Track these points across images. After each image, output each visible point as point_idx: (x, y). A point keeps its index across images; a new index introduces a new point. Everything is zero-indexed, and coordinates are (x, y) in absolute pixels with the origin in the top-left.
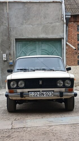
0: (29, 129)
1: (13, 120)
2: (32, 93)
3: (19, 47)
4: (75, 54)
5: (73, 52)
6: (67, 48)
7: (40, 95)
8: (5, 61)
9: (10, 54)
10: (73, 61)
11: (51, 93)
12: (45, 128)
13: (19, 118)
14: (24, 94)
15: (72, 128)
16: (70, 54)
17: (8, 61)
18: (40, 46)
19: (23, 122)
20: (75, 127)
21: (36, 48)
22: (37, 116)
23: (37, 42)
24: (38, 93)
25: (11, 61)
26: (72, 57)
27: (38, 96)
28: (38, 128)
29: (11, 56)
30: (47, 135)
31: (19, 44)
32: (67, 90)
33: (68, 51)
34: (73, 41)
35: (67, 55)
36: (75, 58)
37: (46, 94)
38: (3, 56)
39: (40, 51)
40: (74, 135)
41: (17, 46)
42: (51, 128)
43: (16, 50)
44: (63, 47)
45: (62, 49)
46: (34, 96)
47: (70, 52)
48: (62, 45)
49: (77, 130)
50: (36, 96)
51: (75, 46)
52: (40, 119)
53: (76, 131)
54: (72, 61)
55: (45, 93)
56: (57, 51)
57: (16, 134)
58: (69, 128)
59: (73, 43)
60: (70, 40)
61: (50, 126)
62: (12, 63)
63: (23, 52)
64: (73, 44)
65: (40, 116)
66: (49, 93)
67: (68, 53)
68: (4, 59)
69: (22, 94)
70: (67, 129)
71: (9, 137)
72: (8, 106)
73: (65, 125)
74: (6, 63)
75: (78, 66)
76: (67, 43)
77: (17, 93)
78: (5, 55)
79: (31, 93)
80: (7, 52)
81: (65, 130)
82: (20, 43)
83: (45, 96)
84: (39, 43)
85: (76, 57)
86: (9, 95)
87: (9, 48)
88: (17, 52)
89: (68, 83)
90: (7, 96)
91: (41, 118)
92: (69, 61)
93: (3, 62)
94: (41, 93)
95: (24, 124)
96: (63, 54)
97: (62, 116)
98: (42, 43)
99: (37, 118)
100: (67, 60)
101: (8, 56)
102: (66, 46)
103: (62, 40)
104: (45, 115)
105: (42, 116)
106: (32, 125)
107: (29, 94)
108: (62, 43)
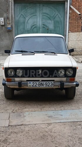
0: (27, 129)
1: (10, 111)
2: (31, 83)
3: (18, 9)
4: (79, 19)
5: (77, 17)
6: (70, 12)
7: (40, 85)
8: (2, 25)
9: (8, 18)
10: (77, 27)
11: (52, 83)
12: (43, 127)
13: (17, 108)
14: (23, 84)
15: (72, 128)
16: (74, 19)
17: (6, 26)
18: (41, 9)
19: (21, 116)
20: (75, 128)
21: (36, 11)
22: (36, 106)
23: (38, 5)
24: (38, 83)
25: (9, 26)
26: (76, 23)
27: (38, 86)
28: (36, 127)
29: (9, 20)
30: (45, 139)
31: (18, 7)
32: (68, 80)
33: (71, 16)
34: (78, 4)
35: (70, 20)
36: (78, 24)
37: (46, 84)
38: (1, 20)
39: (41, 15)
40: (74, 140)
41: (16, 9)
42: (50, 127)
43: (14, 14)
44: (66, 11)
45: (65, 13)
46: (32, 86)
47: (74, 17)
48: (66, 9)
49: (77, 132)
50: (35, 86)
51: (80, 10)
52: (38, 111)
53: (76, 134)
54: (75, 27)
55: (44, 83)
56: (59, 15)
57: (13, 137)
58: (68, 128)
59: (78, 6)
60: (74, 3)
61: (49, 124)
62: (10, 29)
63: (22, 16)
64: (78, 8)
65: (39, 106)
66: (49, 84)
67: (72, 17)
68: (1, 23)
69: (20, 83)
70: (67, 130)
71: (6, 142)
72: (6, 93)
73: (64, 123)
74: (4, 27)
75: (81, 33)
76: (71, 6)
77: (14, 81)
78: (3, 18)
79: (29, 83)
80: (5, 15)
81: (65, 132)
82: (19, 5)
83: (44, 86)
84: (40, 5)
85: (80, 23)
86: (6, 84)
87: (7, 10)
88: (16, 15)
89: (69, 72)
90: (4, 84)
91: (40, 110)
92: (72, 27)
93: (1, 27)
94: (41, 83)
95: (22, 119)
96: (66, 19)
97: (62, 108)
98: (43, 6)
99: (36, 110)
100: (70, 28)
101: (6, 20)
102: (70, 10)
103: (66, 3)
104: (44, 106)
105: (41, 107)
106: (30, 122)
107: (27, 84)
108: (66, 6)
